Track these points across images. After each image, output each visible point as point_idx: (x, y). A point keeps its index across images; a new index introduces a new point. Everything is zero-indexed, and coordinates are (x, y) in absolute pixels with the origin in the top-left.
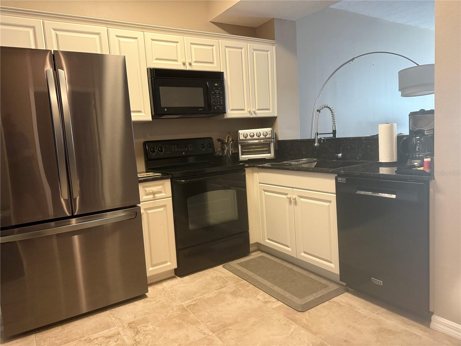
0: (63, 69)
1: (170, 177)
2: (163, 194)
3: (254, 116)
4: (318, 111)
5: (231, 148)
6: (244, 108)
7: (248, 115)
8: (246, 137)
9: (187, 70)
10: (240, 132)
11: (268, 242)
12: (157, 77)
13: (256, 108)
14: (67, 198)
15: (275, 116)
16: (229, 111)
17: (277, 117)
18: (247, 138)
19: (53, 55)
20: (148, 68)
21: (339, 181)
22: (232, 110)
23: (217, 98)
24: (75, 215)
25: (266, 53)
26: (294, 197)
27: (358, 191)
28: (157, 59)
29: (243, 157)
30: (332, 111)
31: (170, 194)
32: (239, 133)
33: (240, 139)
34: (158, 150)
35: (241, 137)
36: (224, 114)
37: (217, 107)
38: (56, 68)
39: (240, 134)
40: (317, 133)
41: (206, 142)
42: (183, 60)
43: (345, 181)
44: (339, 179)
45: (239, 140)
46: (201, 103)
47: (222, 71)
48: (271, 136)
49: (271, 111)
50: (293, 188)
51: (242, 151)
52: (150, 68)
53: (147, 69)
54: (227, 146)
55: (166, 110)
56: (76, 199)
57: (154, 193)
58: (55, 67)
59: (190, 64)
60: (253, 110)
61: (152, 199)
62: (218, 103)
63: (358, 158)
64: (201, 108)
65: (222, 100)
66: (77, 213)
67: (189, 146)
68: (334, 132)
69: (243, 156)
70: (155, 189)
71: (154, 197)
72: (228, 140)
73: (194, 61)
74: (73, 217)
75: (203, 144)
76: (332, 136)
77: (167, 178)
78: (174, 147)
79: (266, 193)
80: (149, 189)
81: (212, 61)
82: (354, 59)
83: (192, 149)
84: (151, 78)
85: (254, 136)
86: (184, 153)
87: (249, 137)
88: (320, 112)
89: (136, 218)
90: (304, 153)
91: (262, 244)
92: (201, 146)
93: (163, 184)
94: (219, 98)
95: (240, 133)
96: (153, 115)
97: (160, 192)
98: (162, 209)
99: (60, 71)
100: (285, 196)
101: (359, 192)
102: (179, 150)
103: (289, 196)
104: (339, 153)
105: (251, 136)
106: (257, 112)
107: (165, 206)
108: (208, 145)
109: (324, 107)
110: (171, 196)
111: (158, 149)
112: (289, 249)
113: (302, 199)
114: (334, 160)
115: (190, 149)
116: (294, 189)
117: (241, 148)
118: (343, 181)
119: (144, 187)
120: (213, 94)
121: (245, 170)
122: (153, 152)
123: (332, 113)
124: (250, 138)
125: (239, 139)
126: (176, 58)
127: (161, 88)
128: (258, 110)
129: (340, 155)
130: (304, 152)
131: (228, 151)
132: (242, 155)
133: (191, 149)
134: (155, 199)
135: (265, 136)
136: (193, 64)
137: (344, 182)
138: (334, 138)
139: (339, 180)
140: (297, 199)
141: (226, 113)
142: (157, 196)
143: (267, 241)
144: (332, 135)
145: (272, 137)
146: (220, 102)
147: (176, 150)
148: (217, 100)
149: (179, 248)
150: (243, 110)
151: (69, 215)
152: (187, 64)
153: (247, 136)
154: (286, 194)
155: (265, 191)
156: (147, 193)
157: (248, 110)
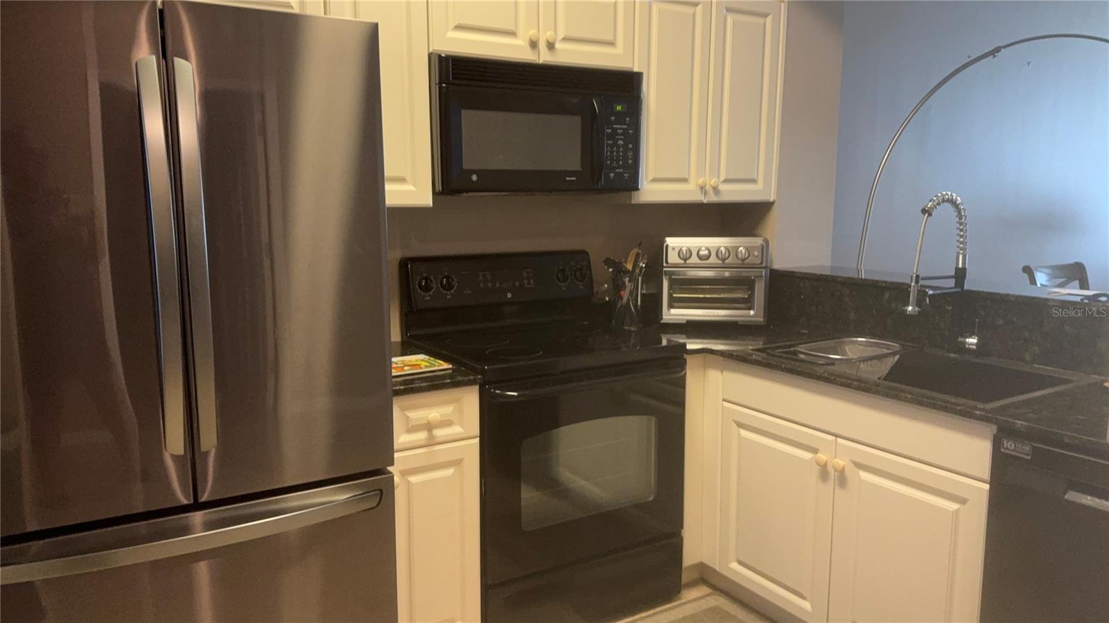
0: (186, 58)
1: (479, 381)
2: (456, 430)
3: (713, 198)
4: (924, 211)
5: (642, 286)
6: (687, 177)
7: (698, 197)
8: (685, 260)
9: (541, 61)
10: (672, 242)
11: (736, 570)
12: (456, 82)
13: (718, 178)
14: (182, 452)
15: (771, 200)
16: (645, 183)
17: (775, 204)
18: (688, 262)
19: (161, 12)
20: (432, 53)
21: (1007, 452)
22: (655, 180)
23: (618, 147)
24: (203, 503)
25: (760, 20)
26: (840, 462)
27: (1071, 492)
28: (459, 27)
29: (674, 314)
30: (959, 213)
31: (476, 430)
32: (667, 246)
33: (669, 261)
34: (439, 285)
35: (673, 258)
36: (633, 193)
37: (616, 173)
38: (169, 53)
39: (670, 250)
40: (917, 277)
41: (573, 264)
42: (532, 32)
43: (1028, 455)
44: (1009, 445)
45: (665, 265)
46: (571, 161)
47: (636, 70)
48: (759, 262)
49: (760, 186)
50: (836, 436)
51: (670, 295)
52: (440, 56)
53: (430, 55)
54: (629, 281)
55: (474, 178)
56: (207, 453)
57: (429, 427)
58: (166, 51)
59: (551, 46)
60: (713, 182)
61: (423, 443)
62: (621, 163)
63: (1028, 358)
64: (572, 173)
65: (630, 154)
66: (208, 497)
67: (525, 275)
68: (960, 274)
69: (673, 311)
70: (433, 414)
71: (431, 437)
72: (635, 265)
73: (561, 35)
74: (197, 506)
75: (563, 271)
76: (953, 285)
77: (470, 383)
78: (484, 276)
79: (744, 433)
80: (417, 415)
81: (610, 38)
82: (998, 50)
83: (532, 282)
84: (440, 83)
85: (708, 257)
86: (509, 295)
87: (694, 260)
88: (930, 215)
89: (379, 506)
90: (852, 316)
91: (718, 569)
92: (557, 276)
93: (458, 401)
94: (626, 146)
95: (670, 245)
96: (437, 190)
97: (447, 423)
98: (449, 472)
99: (178, 62)
100: (807, 455)
101: (1072, 496)
102: (498, 285)
103: (822, 457)
104: (970, 336)
105: (700, 258)
106: (722, 187)
107: (457, 463)
108: (575, 273)
109: (942, 202)
110: (479, 435)
111: (439, 281)
112: (807, 605)
113: (864, 475)
114: (952, 355)
115: (526, 282)
116: (839, 440)
117: (670, 288)
118: (1020, 452)
119: (403, 409)
120: (611, 137)
121: (685, 360)
122: (427, 288)
123: (960, 219)
124: (698, 261)
125: (667, 262)
126: (511, 27)
127: (466, 115)
128: (726, 181)
129: (972, 341)
130: (852, 314)
131: (633, 293)
132: (671, 306)
133: (529, 283)
134: (431, 442)
135: (743, 260)
136: (558, 46)
137: (1026, 457)
138: (958, 290)
139: (1007, 449)
140: (847, 472)
141: (637, 189)
142: (440, 433)
143: (735, 565)
144: (951, 283)
145: (762, 263)
146: (626, 157)
147: (490, 285)
148: (618, 152)
149: (490, 582)
150: (685, 180)
151: (185, 502)
152: (542, 46)
153: (691, 255)
154: (815, 451)
155: (740, 425)
156: (412, 426)
157: (700, 181)
